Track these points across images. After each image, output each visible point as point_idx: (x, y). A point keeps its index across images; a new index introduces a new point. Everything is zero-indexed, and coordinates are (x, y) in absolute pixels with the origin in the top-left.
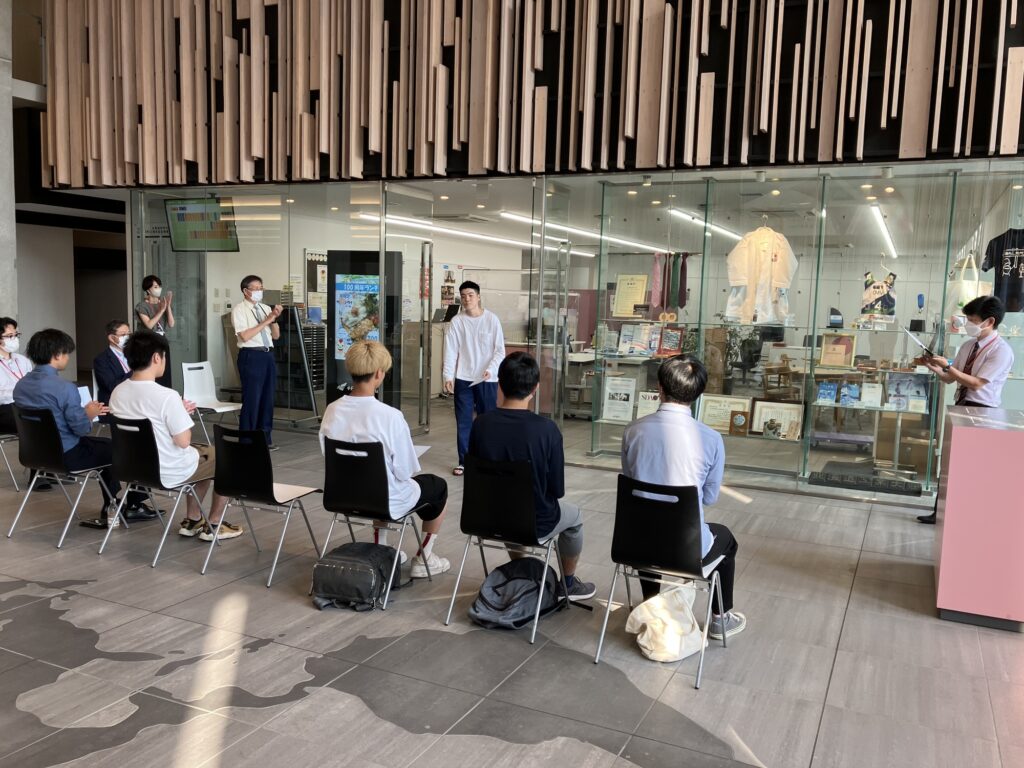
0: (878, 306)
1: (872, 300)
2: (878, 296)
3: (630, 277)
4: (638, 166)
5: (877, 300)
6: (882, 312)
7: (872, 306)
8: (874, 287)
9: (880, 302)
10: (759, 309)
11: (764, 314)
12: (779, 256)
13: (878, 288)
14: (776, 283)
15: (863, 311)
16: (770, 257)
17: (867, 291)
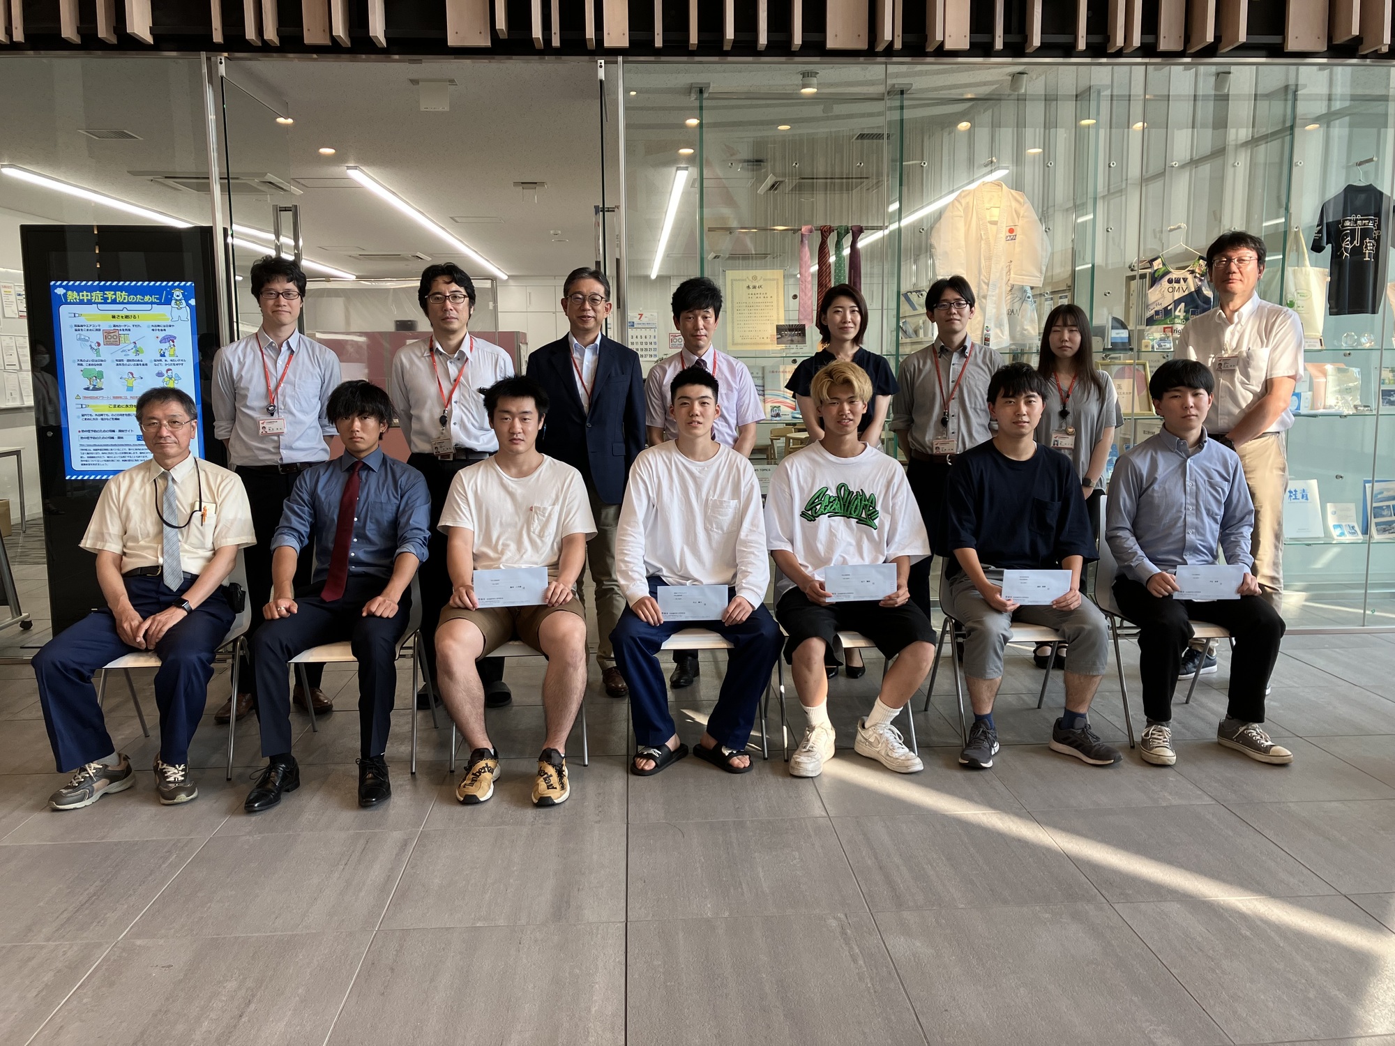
0: (1180, 312)
1: (1167, 301)
2: (1177, 296)
3: (751, 273)
4: (831, 44)
5: (1177, 303)
7: (1167, 312)
8: (1170, 281)
9: (1183, 304)
10: (991, 325)
11: (998, 331)
12: (1018, 231)
13: (1178, 281)
14: (1016, 279)
15: (1150, 321)
16: (1004, 233)
17: (1156, 288)
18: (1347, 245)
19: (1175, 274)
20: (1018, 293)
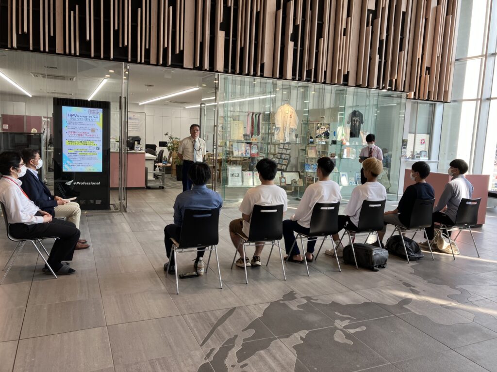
0: (323, 136)
1: (321, 133)
2: (323, 132)
3: (236, 122)
4: (265, 76)
5: (323, 133)
6: (325, 138)
7: (320, 135)
8: (321, 129)
12: (292, 116)
13: (323, 129)
14: (291, 127)
15: (317, 137)
16: (289, 116)
17: (318, 130)
18: (353, 123)
19: (322, 127)
20: (292, 130)
